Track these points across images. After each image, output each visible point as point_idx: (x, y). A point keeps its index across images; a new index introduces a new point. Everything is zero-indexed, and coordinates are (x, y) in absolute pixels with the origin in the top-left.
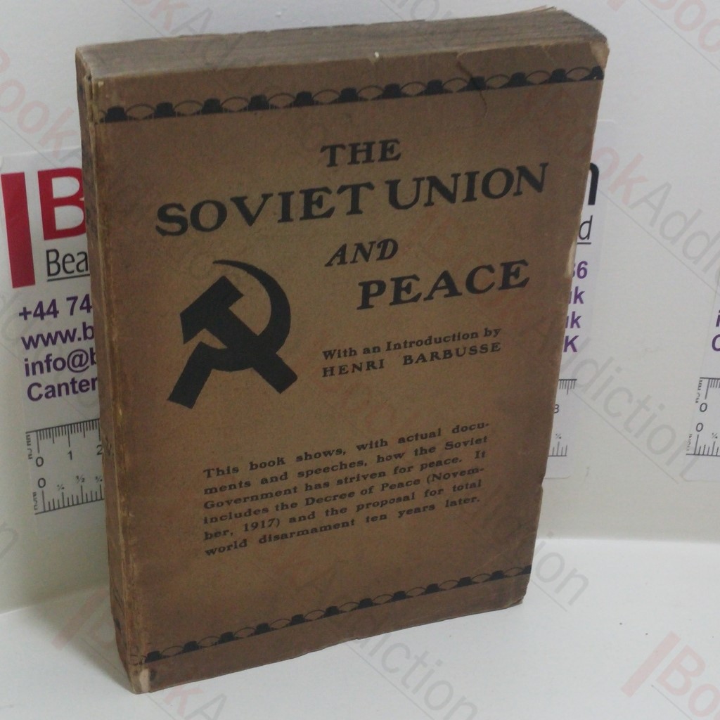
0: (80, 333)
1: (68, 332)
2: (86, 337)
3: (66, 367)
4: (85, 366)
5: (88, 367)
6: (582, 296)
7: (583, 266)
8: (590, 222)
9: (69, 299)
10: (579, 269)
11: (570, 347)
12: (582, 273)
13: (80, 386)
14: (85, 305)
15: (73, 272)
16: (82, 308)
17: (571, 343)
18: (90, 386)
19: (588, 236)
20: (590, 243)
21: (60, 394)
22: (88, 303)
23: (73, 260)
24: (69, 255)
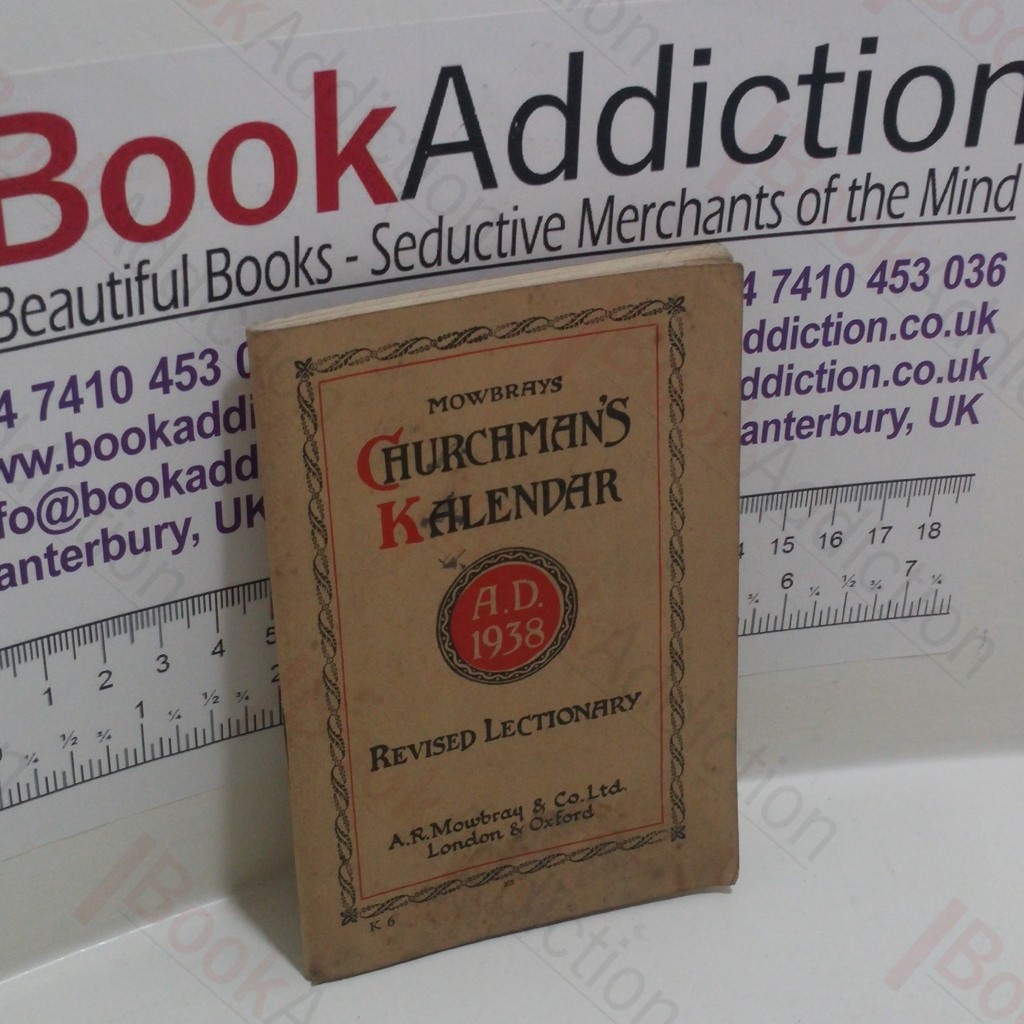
0: (60, 456)
1: (36, 455)
2: (72, 463)
3: (36, 523)
4: (74, 520)
5: (78, 521)
6: (995, 319)
7: (998, 261)
8: (1016, 178)
9: (36, 388)
10: (991, 269)
11: (966, 417)
12: (996, 275)
13: (64, 560)
14: (69, 398)
15: (43, 332)
16: (63, 404)
17: (969, 409)
18: (84, 559)
19: (1011, 205)
20: (1013, 218)
21: (25, 580)
22: (75, 394)
23: (43, 308)
24: (34, 297)
